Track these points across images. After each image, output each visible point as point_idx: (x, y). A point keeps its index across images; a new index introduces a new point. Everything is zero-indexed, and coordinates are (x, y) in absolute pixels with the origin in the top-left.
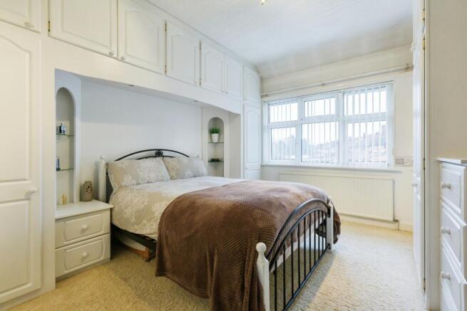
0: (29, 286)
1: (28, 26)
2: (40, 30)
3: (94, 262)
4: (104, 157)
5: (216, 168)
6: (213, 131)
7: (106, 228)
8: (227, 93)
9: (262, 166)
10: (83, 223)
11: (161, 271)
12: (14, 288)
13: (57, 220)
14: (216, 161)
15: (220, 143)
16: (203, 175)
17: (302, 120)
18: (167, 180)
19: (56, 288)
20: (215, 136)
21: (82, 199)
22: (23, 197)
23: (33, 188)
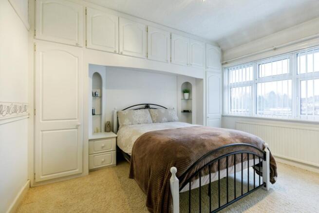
0: (77, 171)
1: (77, 45)
2: (82, 46)
3: (109, 165)
4: (116, 108)
5: (187, 117)
6: (185, 91)
7: (114, 148)
8: (191, 65)
9: (223, 116)
10: (102, 143)
11: (132, 176)
12: (66, 171)
13: (90, 140)
14: (187, 112)
15: (190, 99)
16: (175, 121)
17: (257, 80)
18: (150, 123)
19: (89, 174)
20: (187, 95)
21: (106, 131)
22: (75, 127)
23: (79, 123)
